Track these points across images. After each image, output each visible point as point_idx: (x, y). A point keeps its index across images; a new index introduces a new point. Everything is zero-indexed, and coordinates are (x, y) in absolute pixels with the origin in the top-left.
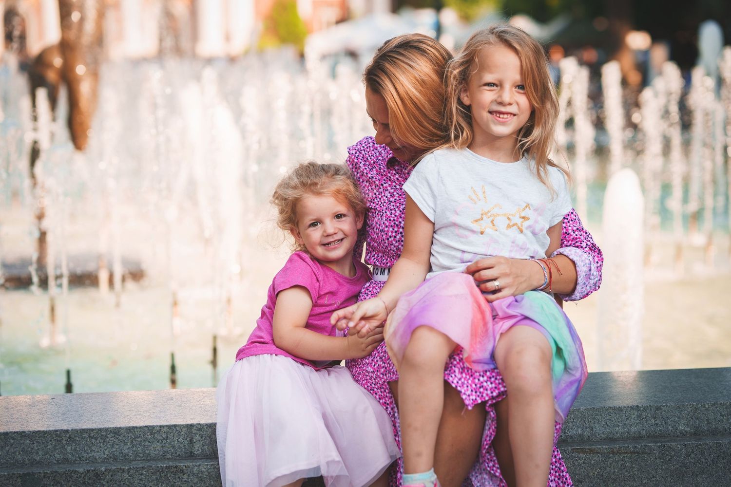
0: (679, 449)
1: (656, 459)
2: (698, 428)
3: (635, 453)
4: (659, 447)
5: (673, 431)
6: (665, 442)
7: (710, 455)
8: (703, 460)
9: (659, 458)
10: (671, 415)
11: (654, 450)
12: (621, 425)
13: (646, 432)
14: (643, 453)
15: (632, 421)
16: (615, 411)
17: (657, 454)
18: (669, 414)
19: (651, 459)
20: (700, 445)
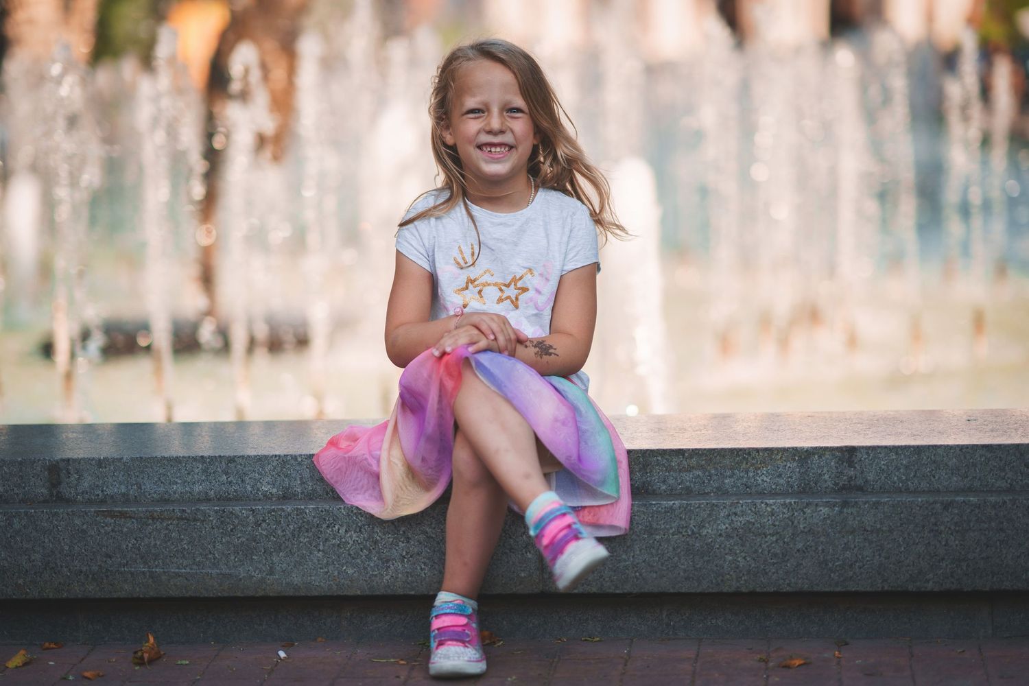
0: (245, 515)
1: (213, 528)
2: (288, 489)
3: (183, 519)
4: (216, 512)
5: (253, 492)
6: (225, 506)
7: (288, 525)
8: (279, 532)
9: (217, 526)
10: (250, 470)
11: (210, 516)
12: (179, 481)
13: (215, 493)
14: (195, 520)
15: (196, 476)
16: (171, 463)
17: (214, 521)
18: (247, 469)
19: (206, 528)
20: (274, 510)
